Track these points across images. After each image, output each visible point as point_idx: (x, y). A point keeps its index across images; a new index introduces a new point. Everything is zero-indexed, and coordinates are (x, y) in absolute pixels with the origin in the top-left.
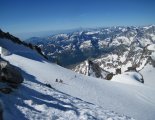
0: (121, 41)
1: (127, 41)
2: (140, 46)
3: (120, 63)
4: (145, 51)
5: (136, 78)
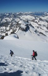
0: (6, 20)
1: (9, 20)
2: (15, 22)
3: (7, 31)
5: (15, 37)
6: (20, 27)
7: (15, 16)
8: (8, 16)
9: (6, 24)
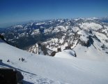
0: (60, 29)
4: (76, 35)
6: (79, 40)
7: (72, 24)
8: (62, 24)
9: (59, 35)
